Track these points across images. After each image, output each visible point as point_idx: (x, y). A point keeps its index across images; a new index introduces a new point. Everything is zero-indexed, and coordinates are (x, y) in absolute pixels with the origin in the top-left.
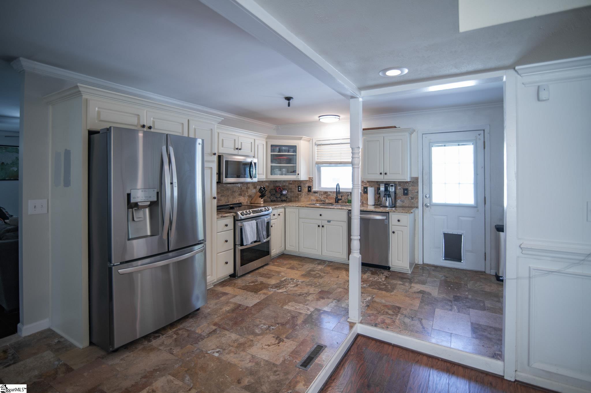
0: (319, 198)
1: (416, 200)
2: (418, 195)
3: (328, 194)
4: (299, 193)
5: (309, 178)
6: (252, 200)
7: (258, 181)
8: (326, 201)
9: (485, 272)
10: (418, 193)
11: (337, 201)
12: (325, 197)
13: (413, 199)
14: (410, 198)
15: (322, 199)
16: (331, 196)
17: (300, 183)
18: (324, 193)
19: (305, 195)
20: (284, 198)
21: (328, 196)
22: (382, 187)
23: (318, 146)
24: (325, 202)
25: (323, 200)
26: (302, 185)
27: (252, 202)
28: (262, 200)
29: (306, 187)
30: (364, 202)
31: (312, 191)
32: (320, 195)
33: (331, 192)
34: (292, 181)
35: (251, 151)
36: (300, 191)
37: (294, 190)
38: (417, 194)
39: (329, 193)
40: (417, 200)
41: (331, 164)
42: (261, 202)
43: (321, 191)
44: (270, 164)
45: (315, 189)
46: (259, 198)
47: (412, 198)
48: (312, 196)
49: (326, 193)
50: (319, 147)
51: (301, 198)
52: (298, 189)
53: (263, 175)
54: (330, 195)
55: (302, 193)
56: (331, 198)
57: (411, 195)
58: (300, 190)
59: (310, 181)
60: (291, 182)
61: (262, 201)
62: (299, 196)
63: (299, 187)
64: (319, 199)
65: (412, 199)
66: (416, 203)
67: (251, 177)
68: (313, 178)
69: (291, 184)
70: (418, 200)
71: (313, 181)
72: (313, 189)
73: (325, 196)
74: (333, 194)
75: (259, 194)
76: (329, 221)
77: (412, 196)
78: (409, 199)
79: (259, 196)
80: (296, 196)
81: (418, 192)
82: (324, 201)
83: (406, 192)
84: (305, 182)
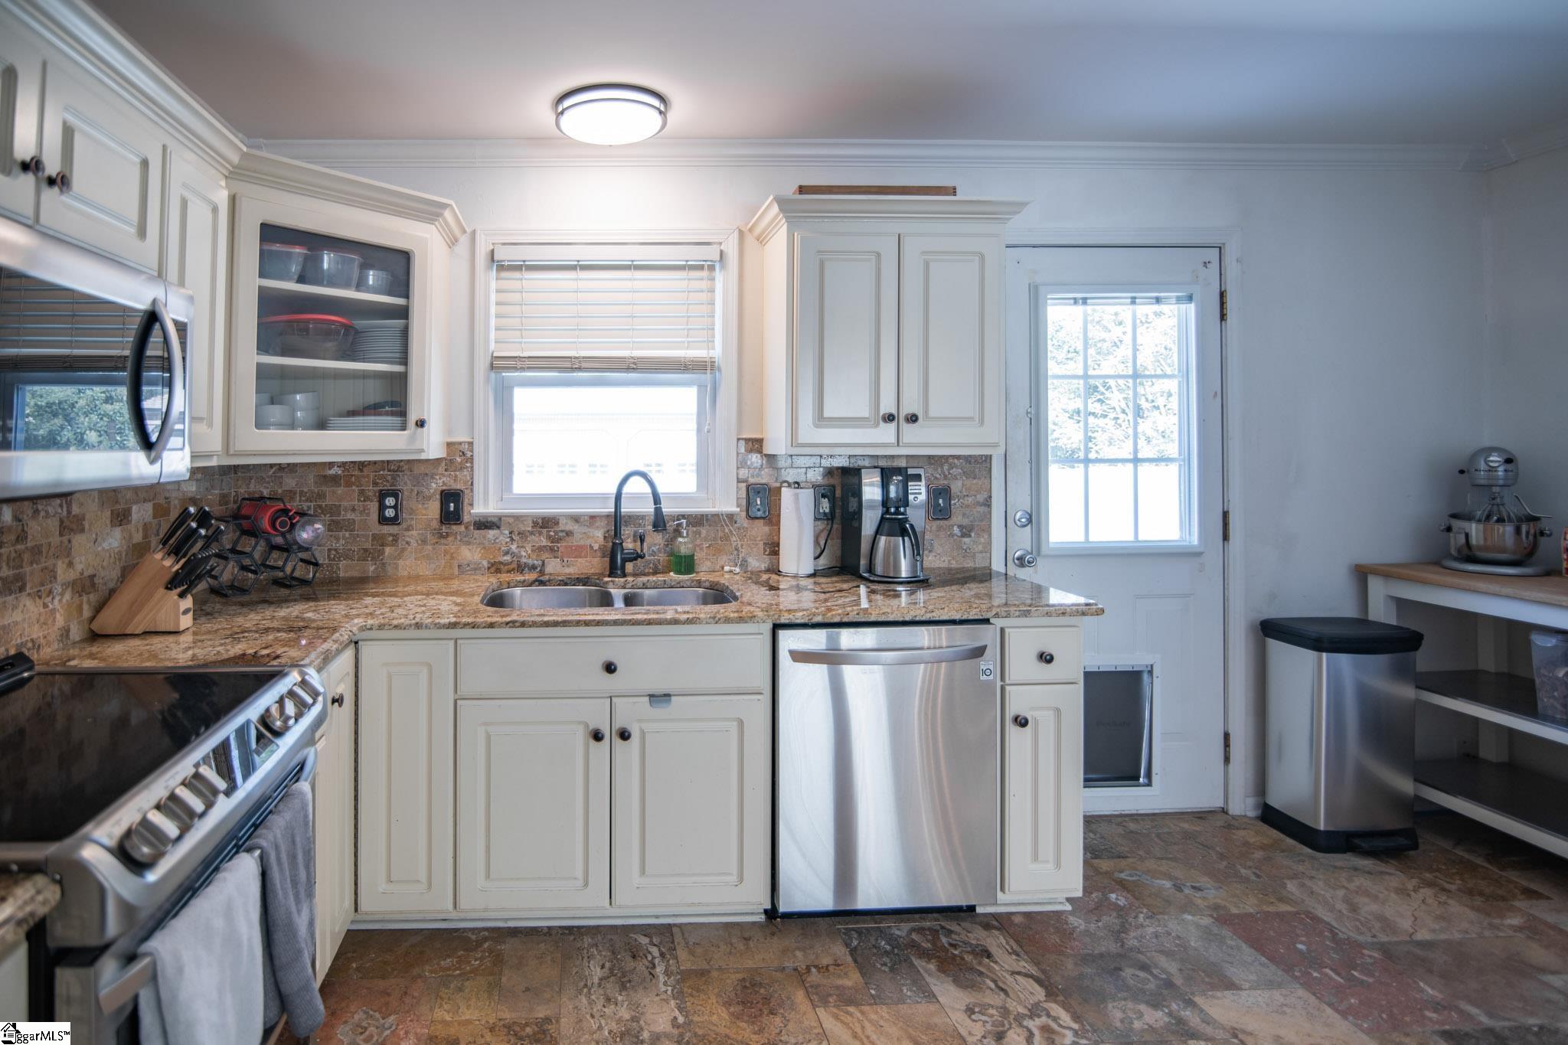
0: (507, 553)
1: (982, 540)
2: (988, 516)
3: (561, 527)
4: (387, 529)
5: (449, 445)
6: (99, 609)
7: (194, 471)
8: (549, 569)
9: (1224, 811)
10: (989, 506)
11: (616, 561)
12: (541, 549)
13: (970, 536)
14: (956, 530)
15: (524, 560)
16: (577, 540)
17: (394, 478)
18: (535, 524)
19: (424, 542)
20: (293, 567)
21: (559, 540)
22: (871, 484)
23: (504, 274)
24: (542, 573)
25: (530, 562)
26: (405, 485)
27: (108, 620)
28: (188, 602)
29: (429, 498)
30: (750, 560)
31: (466, 518)
32: (512, 540)
33: (576, 519)
34: (343, 464)
35: (142, 232)
36: (394, 521)
37: (350, 516)
38: (986, 509)
39: (566, 525)
40: (986, 536)
41: (573, 369)
42: (178, 623)
43: (518, 518)
44: (249, 358)
45: (482, 505)
46: (162, 591)
47: (966, 532)
48: (468, 543)
49: (546, 523)
50: (513, 280)
51: (399, 557)
52: (382, 507)
53: (210, 425)
54: (569, 533)
55: (408, 529)
56: (579, 551)
57: (960, 518)
58: (390, 513)
59: (451, 461)
60: (332, 472)
61: (186, 612)
62: (388, 550)
63: (382, 496)
64: (508, 558)
65: (964, 535)
66: (981, 552)
67: (147, 445)
68: (471, 444)
69: (335, 480)
70: (990, 535)
71: (471, 460)
72: (471, 505)
73: (544, 542)
74: (584, 529)
75: (168, 563)
76: (660, 698)
77: (965, 522)
78: (952, 535)
79: (168, 577)
80: (366, 550)
81: (988, 504)
82: (533, 568)
83: (941, 504)
84: (422, 469)
